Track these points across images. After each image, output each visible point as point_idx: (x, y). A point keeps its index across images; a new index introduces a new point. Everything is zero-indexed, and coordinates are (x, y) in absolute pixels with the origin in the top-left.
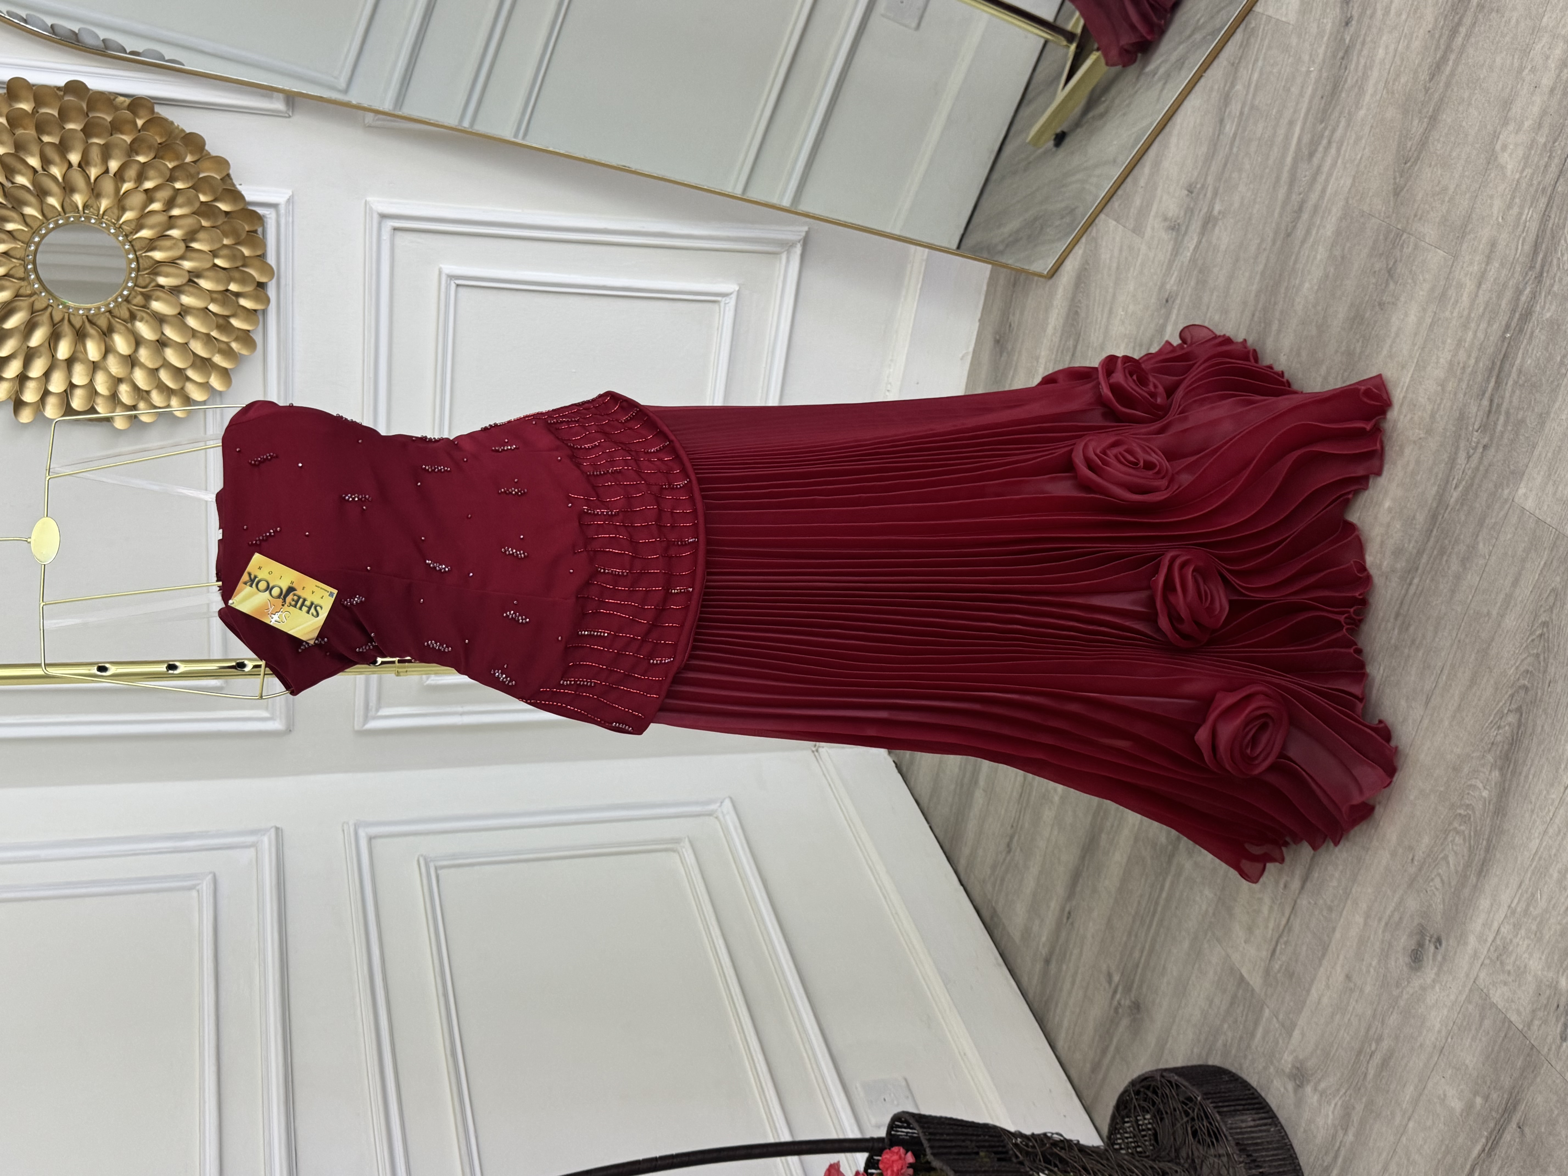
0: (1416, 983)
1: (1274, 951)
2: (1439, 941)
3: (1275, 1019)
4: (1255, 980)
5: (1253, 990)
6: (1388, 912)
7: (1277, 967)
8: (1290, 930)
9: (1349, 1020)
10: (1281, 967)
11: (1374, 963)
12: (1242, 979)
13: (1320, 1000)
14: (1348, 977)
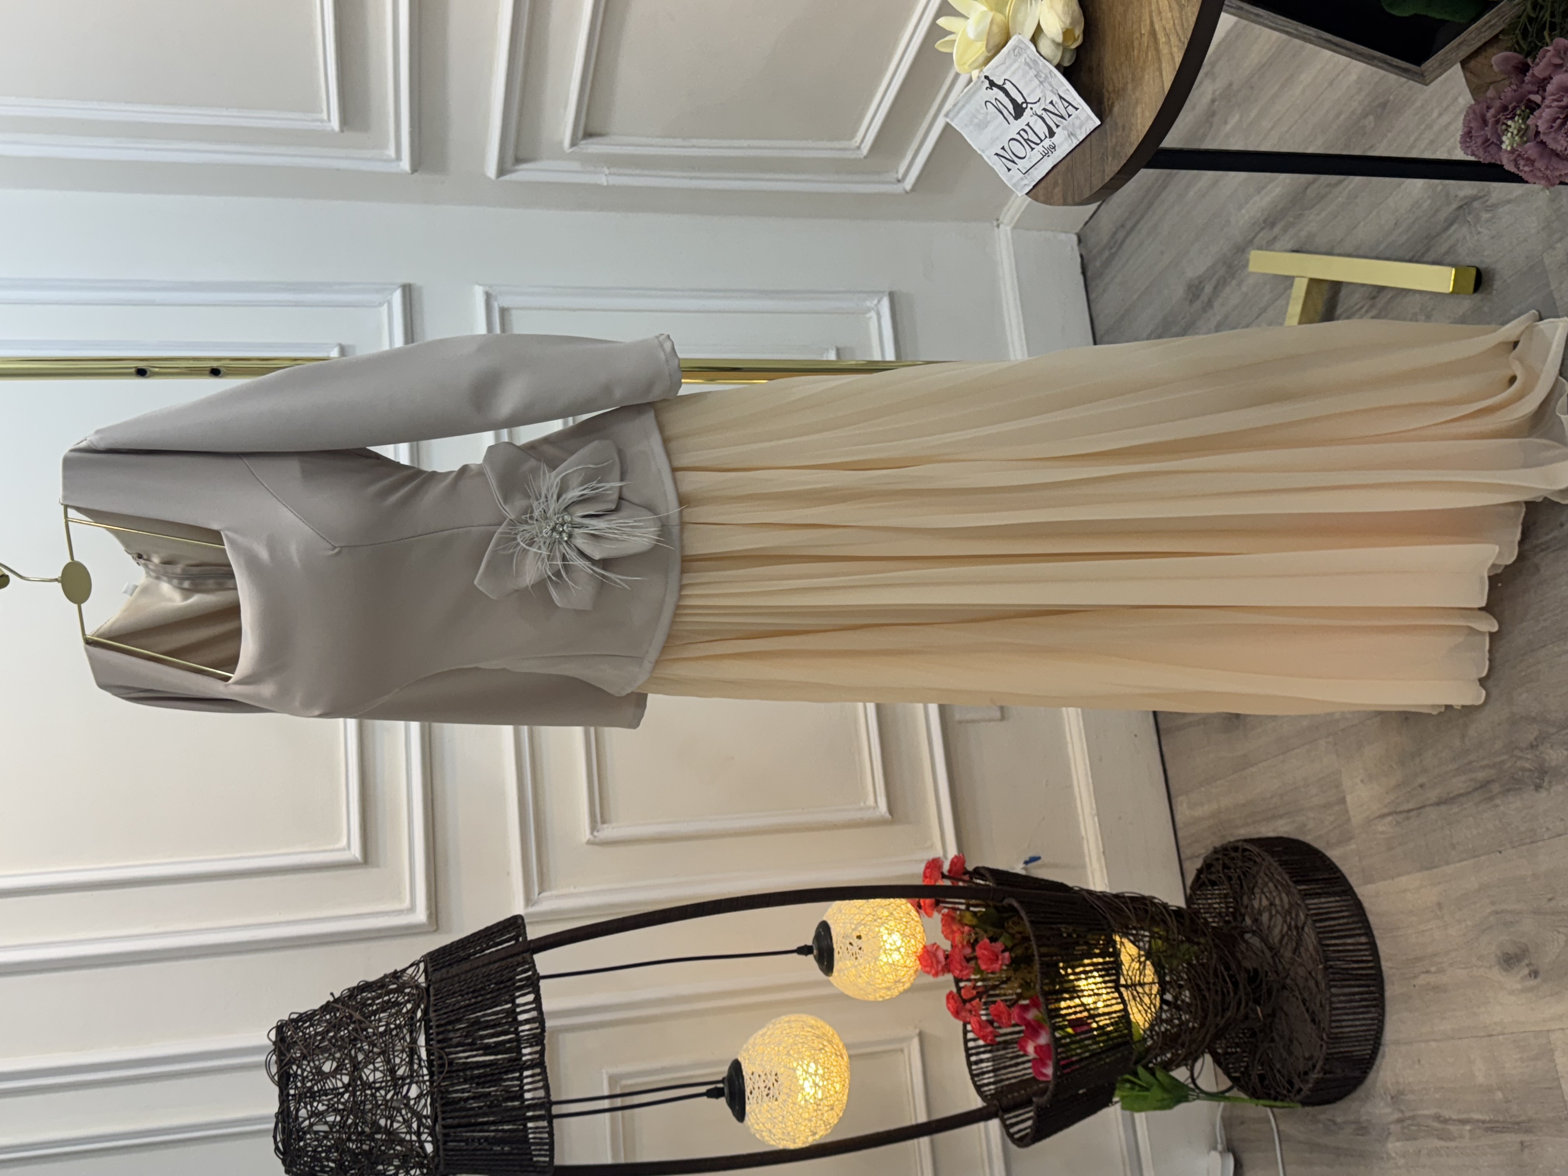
0: (1496, 974)
1: (1383, 816)
2: (1535, 974)
3: (1357, 858)
4: (1357, 817)
5: (1349, 820)
6: (1504, 906)
7: (1380, 828)
8: (1408, 818)
9: (1424, 931)
10: (1383, 833)
11: (1469, 923)
12: (1343, 801)
13: (1405, 891)
14: (1440, 905)
